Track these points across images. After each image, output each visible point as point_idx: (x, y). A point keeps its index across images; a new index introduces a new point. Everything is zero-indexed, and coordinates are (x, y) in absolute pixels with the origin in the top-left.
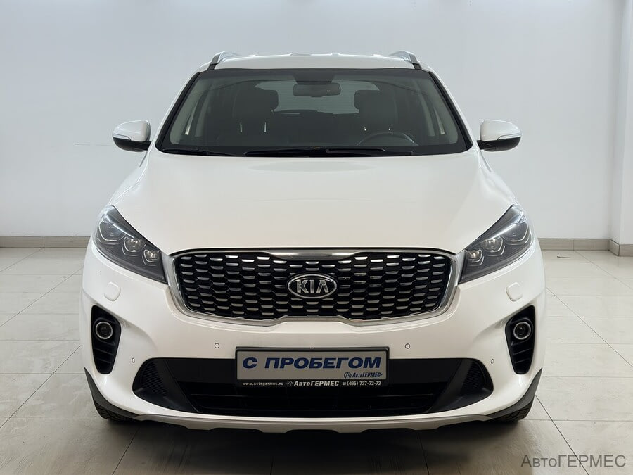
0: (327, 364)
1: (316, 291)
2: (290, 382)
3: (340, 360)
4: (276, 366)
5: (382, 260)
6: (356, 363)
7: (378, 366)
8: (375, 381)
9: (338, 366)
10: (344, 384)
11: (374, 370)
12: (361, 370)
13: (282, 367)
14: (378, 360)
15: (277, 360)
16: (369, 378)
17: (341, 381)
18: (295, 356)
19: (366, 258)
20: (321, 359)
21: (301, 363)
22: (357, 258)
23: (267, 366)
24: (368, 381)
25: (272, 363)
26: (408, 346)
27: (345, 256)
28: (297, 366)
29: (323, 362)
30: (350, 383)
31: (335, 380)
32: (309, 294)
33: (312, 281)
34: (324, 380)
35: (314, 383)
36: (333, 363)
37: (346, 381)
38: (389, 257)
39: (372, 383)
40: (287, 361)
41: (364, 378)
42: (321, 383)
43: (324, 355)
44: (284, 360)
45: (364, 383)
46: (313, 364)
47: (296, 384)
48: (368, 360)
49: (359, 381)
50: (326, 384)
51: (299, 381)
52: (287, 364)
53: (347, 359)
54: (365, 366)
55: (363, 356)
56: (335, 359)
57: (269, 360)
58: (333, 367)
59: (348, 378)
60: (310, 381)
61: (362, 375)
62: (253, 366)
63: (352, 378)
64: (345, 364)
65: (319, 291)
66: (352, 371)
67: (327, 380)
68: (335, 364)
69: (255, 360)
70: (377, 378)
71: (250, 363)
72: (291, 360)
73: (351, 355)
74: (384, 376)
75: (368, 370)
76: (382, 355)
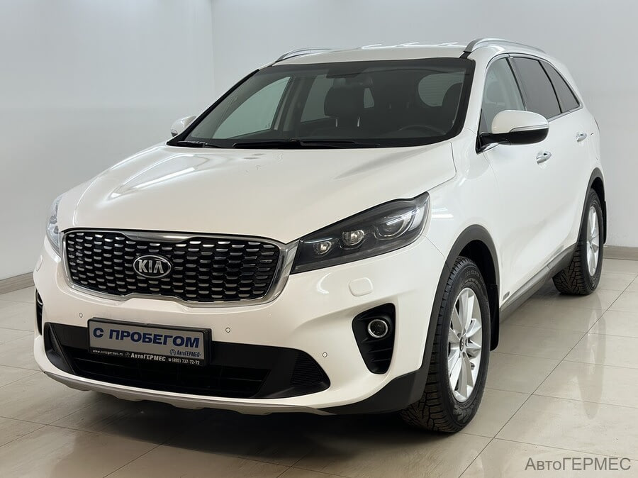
0: (156, 339)
1: (153, 271)
2: (128, 354)
3: (166, 337)
4: (117, 338)
5: (213, 245)
6: (179, 341)
7: (197, 346)
8: (195, 360)
9: (165, 343)
10: (170, 360)
11: (194, 350)
12: (183, 349)
13: (122, 339)
14: (197, 340)
15: (118, 332)
16: (190, 357)
17: (167, 357)
18: (131, 330)
19: (199, 242)
20: (151, 335)
21: (136, 337)
22: (191, 242)
23: (111, 337)
24: (189, 359)
25: (115, 334)
26: (228, 330)
27: (181, 240)
28: (133, 339)
29: (152, 337)
30: (174, 360)
31: (163, 356)
32: (148, 274)
33: (151, 262)
34: (154, 355)
35: (146, 357)
36: (160, 339)
37: (171, 357)
38: (220, 243)
39: (192, 362)
40: (125, 334)
41: (186, 356)
42: (152, 357)
43: (154, 332)
44: (123, 332)
45: (186, 361)
46: (145, 338)
47: (133, 356)
48: (189, 339)
49: (182, 358)
50: (156, 358)
51: (135, 353)
52: (126, 336)
53: (172, 337)
54: (187, 346)
55: (185, 335)
56: (162, 336)
57: (112, 331)
58: (161, 343)
59: (173, 355)
60: (143, 354)
61: (184, 354)
62: (101, 336)
63: (176, 355)
64: (170, 341)
65: (155, 272)
66: (177, 348)
67: (156, 355)
68: (162, 341)
69: (102, 331)
70: (197, 357)
71: (98, 333)
72: (128, 333)
73: (175, 334)
74: (202, 357)
75: (189, 349)
76: (200, 336)
